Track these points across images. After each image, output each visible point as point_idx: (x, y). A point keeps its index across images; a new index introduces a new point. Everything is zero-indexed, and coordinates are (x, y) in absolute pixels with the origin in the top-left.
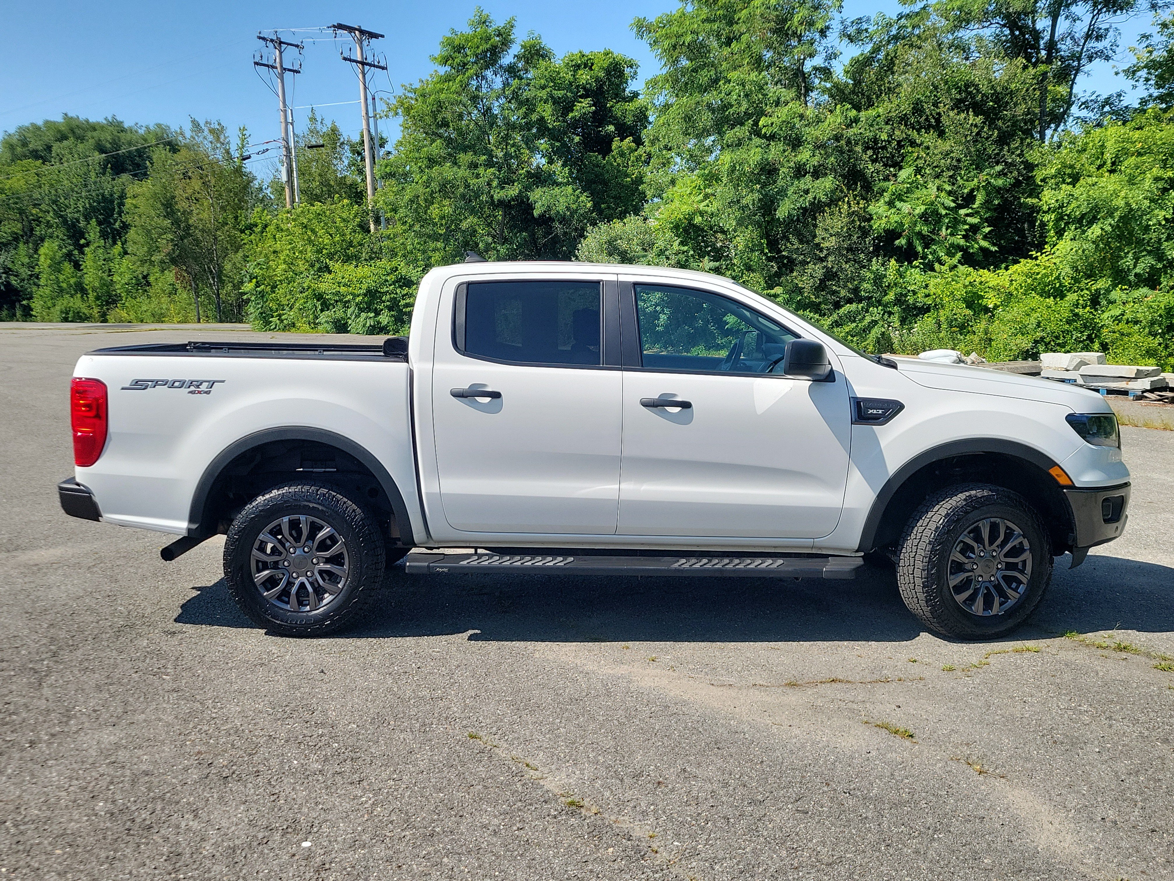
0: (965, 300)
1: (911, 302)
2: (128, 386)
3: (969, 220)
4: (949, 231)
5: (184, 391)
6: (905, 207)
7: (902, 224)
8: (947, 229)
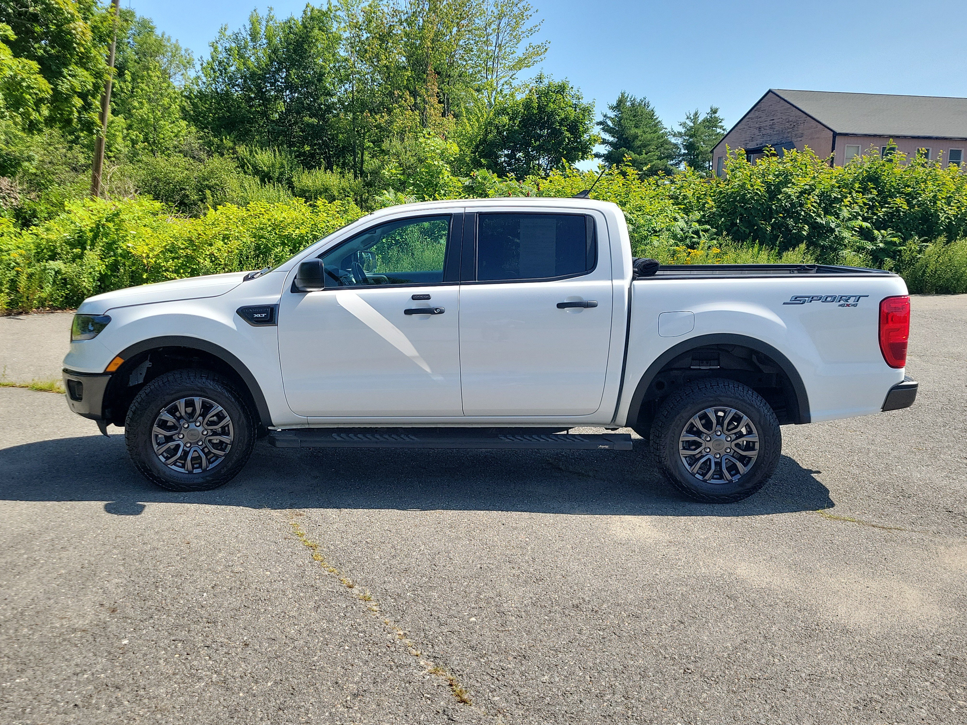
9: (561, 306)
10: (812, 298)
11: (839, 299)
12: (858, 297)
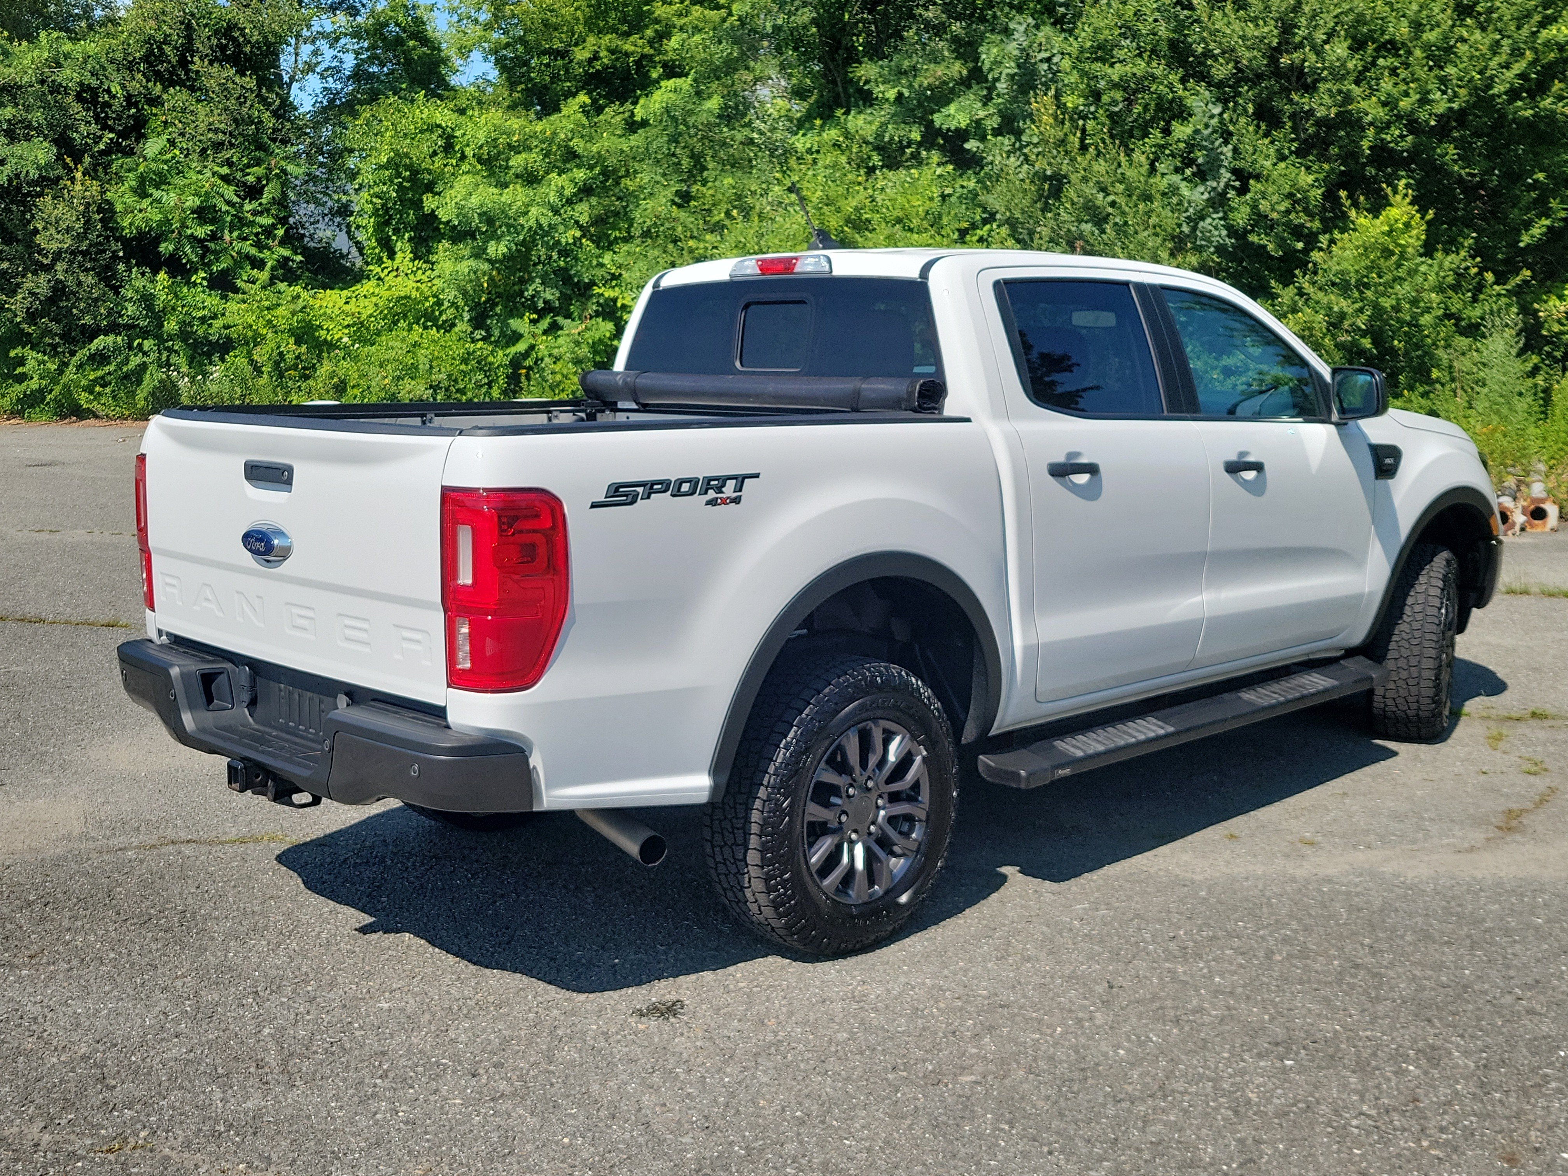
0: (292, 332)
1: (200, 332)
2: (601, 498)
3: (260, 220)
4: (235, 234)
5: (699, 500)
6: (170, 198)
7: (168, 222)
8: (231, 232)
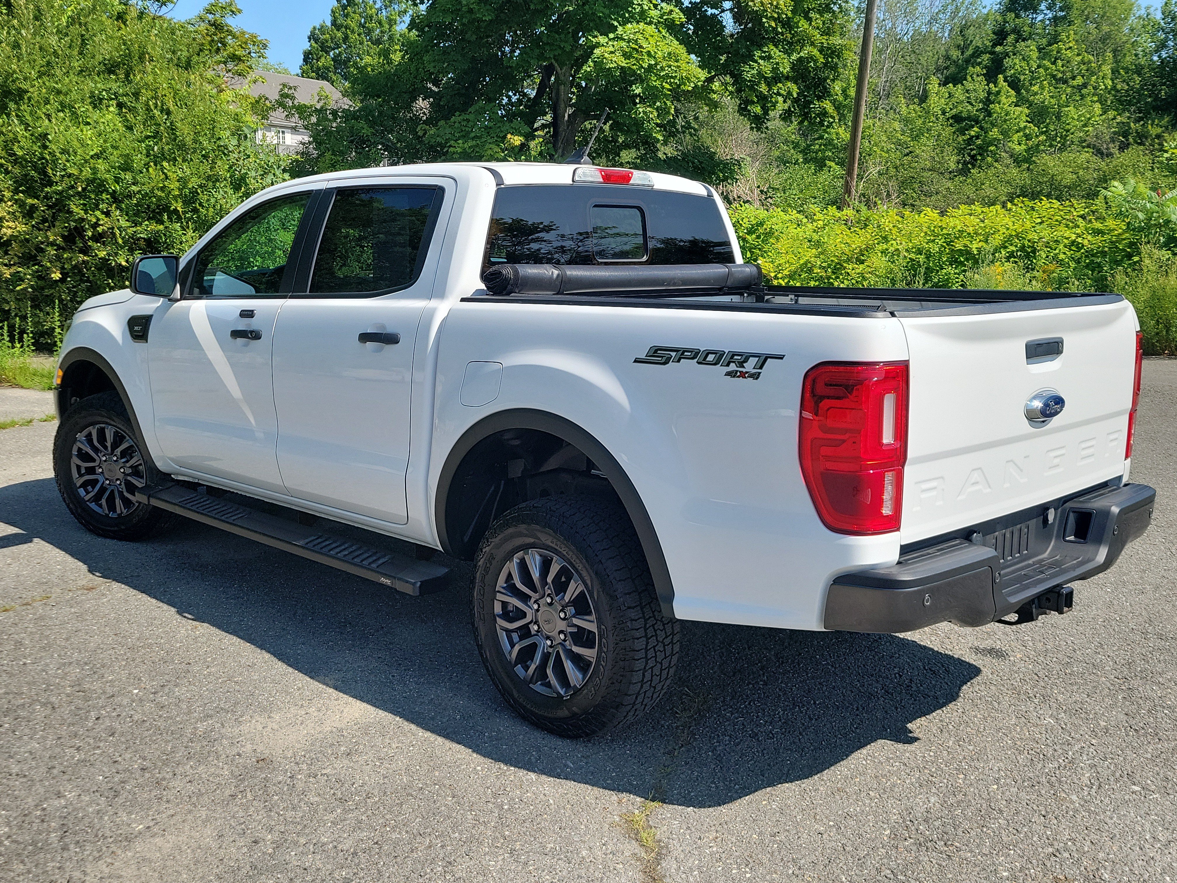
9: (365, 337)
10: (683, 354)
11: (728, 360)
12: (763, 358)
